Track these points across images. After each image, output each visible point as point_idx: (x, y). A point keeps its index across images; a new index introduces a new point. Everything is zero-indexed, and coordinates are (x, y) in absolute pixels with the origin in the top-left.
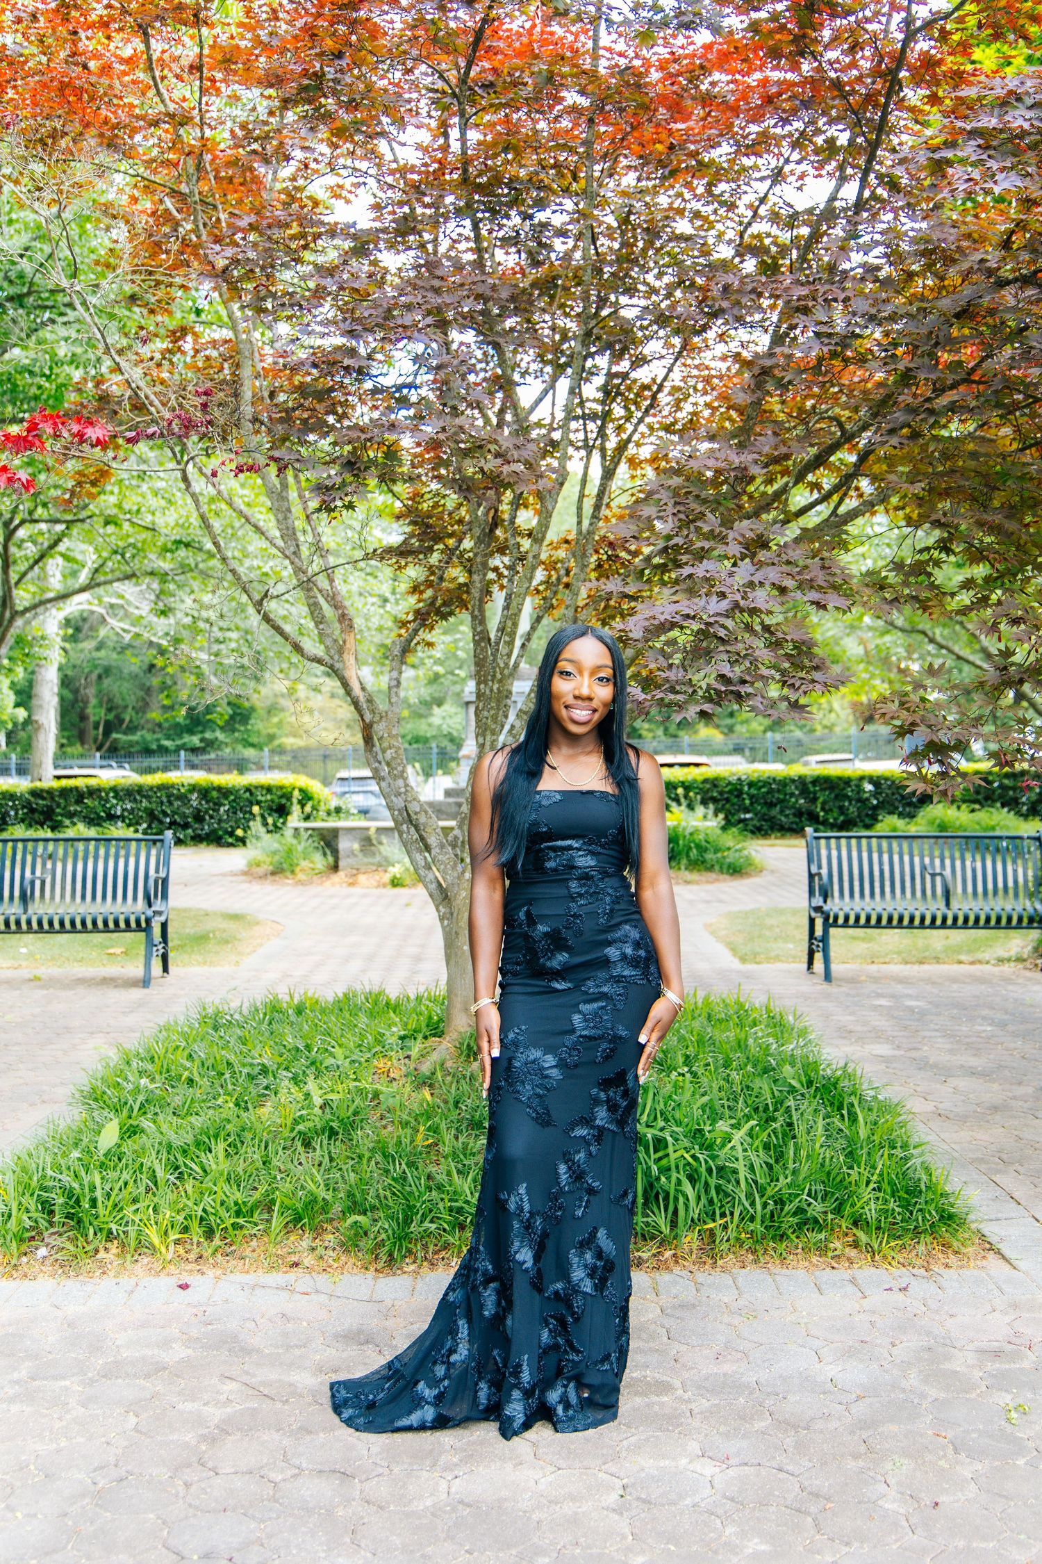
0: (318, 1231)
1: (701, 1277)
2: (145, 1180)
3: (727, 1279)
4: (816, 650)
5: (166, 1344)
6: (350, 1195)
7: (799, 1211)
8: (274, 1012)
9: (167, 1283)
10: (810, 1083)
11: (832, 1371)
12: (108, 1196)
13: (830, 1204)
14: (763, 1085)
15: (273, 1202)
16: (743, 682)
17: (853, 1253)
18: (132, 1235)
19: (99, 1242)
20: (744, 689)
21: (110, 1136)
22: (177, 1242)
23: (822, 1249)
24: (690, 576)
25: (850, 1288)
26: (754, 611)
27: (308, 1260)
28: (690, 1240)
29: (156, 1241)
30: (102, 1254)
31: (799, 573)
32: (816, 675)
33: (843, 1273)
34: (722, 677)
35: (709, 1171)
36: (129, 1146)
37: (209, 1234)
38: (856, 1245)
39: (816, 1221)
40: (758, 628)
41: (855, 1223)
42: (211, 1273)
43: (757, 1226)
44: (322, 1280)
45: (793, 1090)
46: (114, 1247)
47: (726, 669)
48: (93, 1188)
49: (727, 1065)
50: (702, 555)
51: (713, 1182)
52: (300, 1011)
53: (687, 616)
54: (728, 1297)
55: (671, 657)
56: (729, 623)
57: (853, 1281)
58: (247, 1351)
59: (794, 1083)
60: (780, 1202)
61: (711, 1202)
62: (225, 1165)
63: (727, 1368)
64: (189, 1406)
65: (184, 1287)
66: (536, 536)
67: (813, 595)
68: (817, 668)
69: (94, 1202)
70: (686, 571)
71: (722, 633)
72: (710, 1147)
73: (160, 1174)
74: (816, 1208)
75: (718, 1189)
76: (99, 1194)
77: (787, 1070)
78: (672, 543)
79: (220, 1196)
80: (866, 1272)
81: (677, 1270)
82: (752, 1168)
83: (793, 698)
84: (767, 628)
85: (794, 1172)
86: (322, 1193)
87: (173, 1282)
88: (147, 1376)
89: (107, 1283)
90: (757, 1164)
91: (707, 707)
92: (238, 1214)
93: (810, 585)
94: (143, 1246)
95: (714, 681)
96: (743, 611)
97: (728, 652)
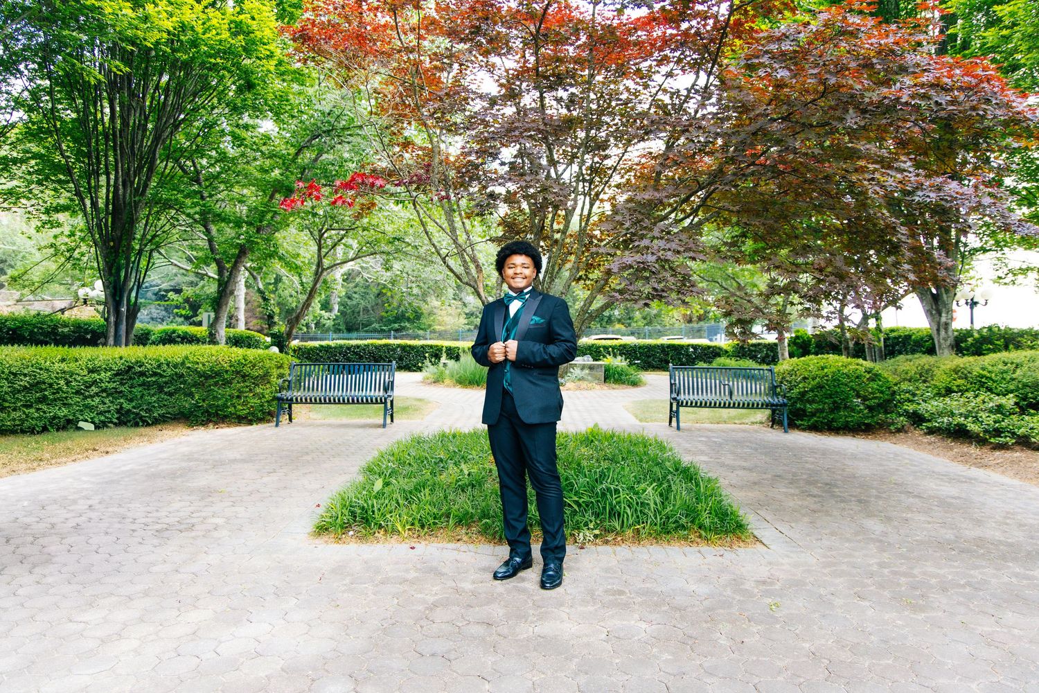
0: (469, 527)
1: (634, 548)
2: (394, 503)
3: (645, 550)
4: (691, 278)
5: (407, 571)
6: (483, 511)
7: (676, 522)
8: (443, 437)
9: (405, 547)
10: (677, 470)
11: (693, 587)
12: (379, 510)
13: (689, 519)
14: (656, 469)
15: (450, 514)
16: (663, 291)
17: (699, 540)
18: (390, 526)
19: (375, 529)
20: (664, 294)
21: (379, 485)
22: (409, 529)
23: (686, 538)
24: (638, 246)
25: (699, 555)
26: (667, 261)
27: (465, 538)
28: (629, 533)
29: (400, 529)
30: (377, 534)
31: (685, 245)
32: (693, 289)
33: (695, 548)
34: (654, 289)
35: (637, 503)
36: (386, 490)
37: (423, 526)
38: (700, 536)
39: (683, 526)
40: (667, 267)
41: (700, 528)
42: (423, 543)
43: (658, 528)
44: (471, 546)
45: (670, 473)
46: (382, 532)
47: (656, 285)
48: (373, 506)
49: (641, 461)
50: (642, 237)
51: (639, 509)
52: (454, 436)
53: (638, 262)
54: (646, 557)
56: (657, 266)
57: (699, 552)
58: (442, 574)
59: (670, 469)
60: (668, 518)
61: (638, 517)
62: (428, 498)
63: (648, 585)
64: (419, 596)
65: (413, 548)
66: (564, 232)
67: (692, 254)
68: (693, 286)
69: (373, 512)
70: (636, 244)
71: (654, 270)
72: (637, 493)
73: (401, 502)
74: (684, 521)
75: (641, 511)
76: (376, 509)
77: (668, 464)
78: (630, 231)
79: (427, 511)
80: (704, 548)
81: (623, 545)
82: (656, 504)
84: (671, 269)
85: (674, 505)
86: (471, 510)
87: (408, 546)
88: (400, 584)
89: (380, 546)
90: (658, 501)
91: (647, 301)
92: (435, 518)
93: (690, 250)
94: (395, 531)
95: (650, 290)
96: (662, 261)
97: (656, 278)
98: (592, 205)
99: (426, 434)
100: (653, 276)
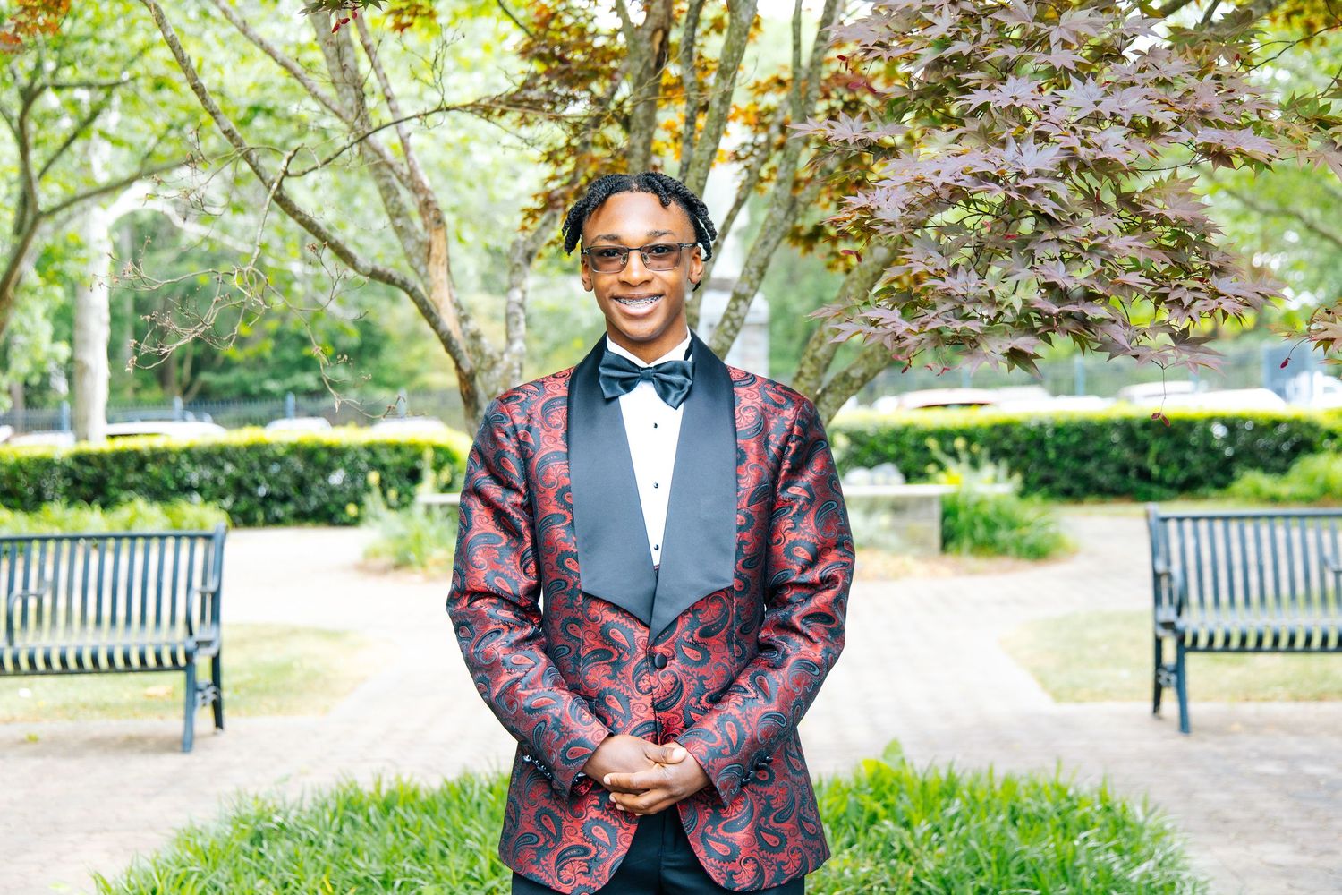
4: (1214, 239)
8: (350, 807)
16: (1090, 297)
20: (1096, 311)
24: (985, 107)
26: (1104, 167)
31: (1181, 100)
32: (1222, 284)
34: (1051, 287)
40: (1109, 198)
47: (1058, 275)
50: (1003, 71)
52: (387, 807)
53: (984, 177)
56: (1062, 190)
68: (1218, 271)
70: (977, 99)
71: (1048, 207)
78: (950, 51)
83: (1181, 324)
84: (1125, 200)
91: (1024, 343)
93: (1204, 118)
95: (1035, 296)
96: (1083, 167)
97: (1060, 241)
99: (292, 796)
100: (1049, 234)
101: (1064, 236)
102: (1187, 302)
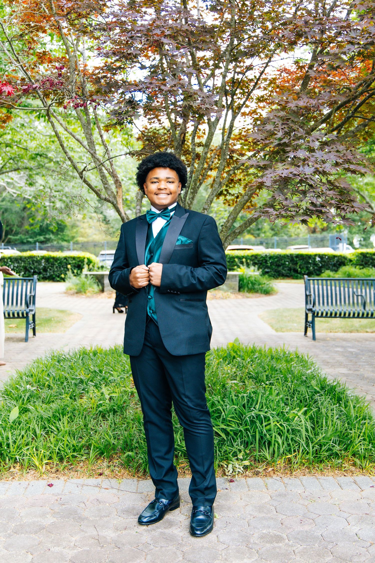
0: (111, 458)
1: (286, 480)
2: (31, 433)
3: (297, 481)
5: (44, 515)
6: (125, 442)
7: (329, 450)
8: (84, 354)
9: (43, 483)
10: (322, 388)
11: (355, 529)
12: (15, 442)
13: (342, 447)
14: (302, 389)
15: (90, 445)
16: (323, 206)
17: (353, 468)
18: (26, 461)
19: (10, 463)
20: (324, 210)
21: (15, 414)
22: (47, 464)
23: (340, 467)
24: (293, 157)
25: (354, 486)
26: (325, 173)
27: (107, 472)
28: (280, 462)
29: (37, 464)
30: (12, 469)
32: (354, 204)
33: (349, 479)
34: (312, 203)
35: (288, 431)
36: (24, 418)
37: (61, 460)
38: (354, 465)
39: (337, 454)
41: (354, 455)
42: (62, 478)
43: (310, 457)
44: (114, 482)
45: (317, 392)
46: (18, 466)
47: (314, 200)
48: (8, 439)
49: (286, 380)
50: (297, 147)
51: (290, 437)
52: (95, 354)
53: (295, 175)
54: (300, 490)
55: (286, 194)
57: (355, 482)
58: (81, 519)
59: (316, 388)
60: (321, 446)
61: (289, 445)
62: (67, 429)
63: (307, 528)
64: (57, 549)
65: (51, 485)
66: (207, 145)
68: (353, 201)
69: (8, 445)
70: (291, 155)
71: (312, 183)
72: (287, 420)
73: (38, 432)
74: (337, 448)
75: (292, 439)
76: (11, 441)
77: (313, 383)
78: (282, 142)
79: (66, 442)
80: (360, 478)
81: (274, 477)
82: (307, 430)
83: (343, 214)
84: (329, 182)
85: (326, 432)
86: (112, 441)
87: (45, 483)
88: (36, 532)
89: (15, 483)
90: (309, 428)
92: (74, 451)
94: (31, 466)
95: (308, 205)
96: (320, 173)
97: (314, 192)
98: (234, 118)
99: (66, 350)
100: (311, 190)
101: (315, 190)
102: (345, 208)
